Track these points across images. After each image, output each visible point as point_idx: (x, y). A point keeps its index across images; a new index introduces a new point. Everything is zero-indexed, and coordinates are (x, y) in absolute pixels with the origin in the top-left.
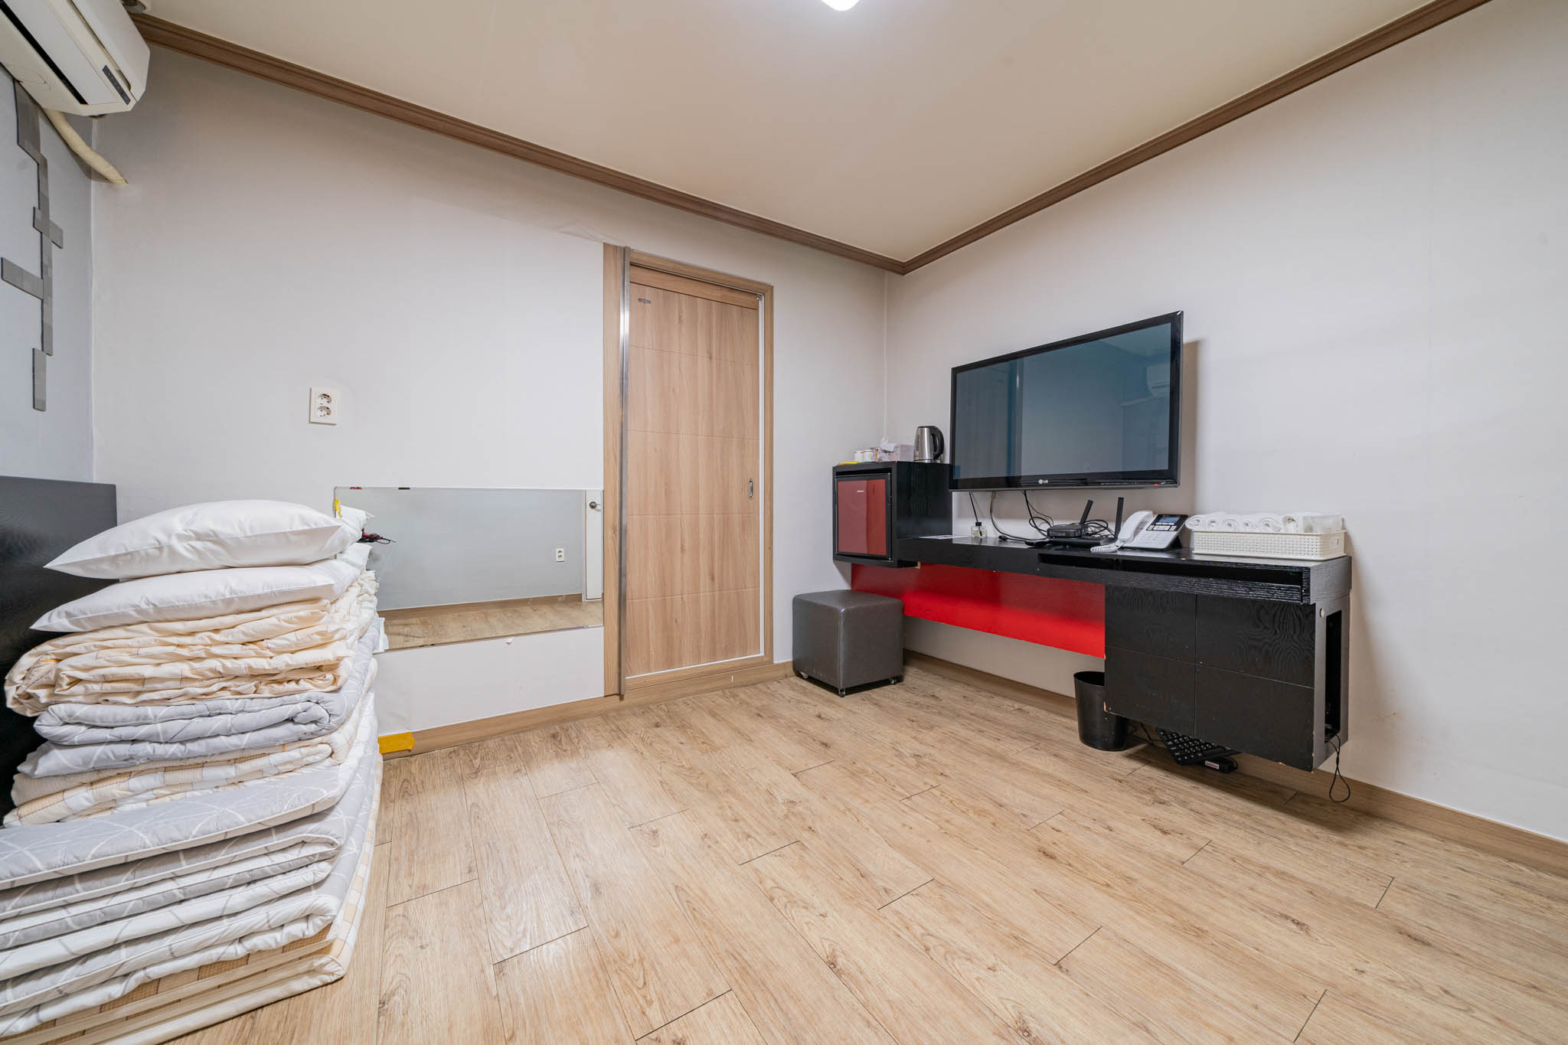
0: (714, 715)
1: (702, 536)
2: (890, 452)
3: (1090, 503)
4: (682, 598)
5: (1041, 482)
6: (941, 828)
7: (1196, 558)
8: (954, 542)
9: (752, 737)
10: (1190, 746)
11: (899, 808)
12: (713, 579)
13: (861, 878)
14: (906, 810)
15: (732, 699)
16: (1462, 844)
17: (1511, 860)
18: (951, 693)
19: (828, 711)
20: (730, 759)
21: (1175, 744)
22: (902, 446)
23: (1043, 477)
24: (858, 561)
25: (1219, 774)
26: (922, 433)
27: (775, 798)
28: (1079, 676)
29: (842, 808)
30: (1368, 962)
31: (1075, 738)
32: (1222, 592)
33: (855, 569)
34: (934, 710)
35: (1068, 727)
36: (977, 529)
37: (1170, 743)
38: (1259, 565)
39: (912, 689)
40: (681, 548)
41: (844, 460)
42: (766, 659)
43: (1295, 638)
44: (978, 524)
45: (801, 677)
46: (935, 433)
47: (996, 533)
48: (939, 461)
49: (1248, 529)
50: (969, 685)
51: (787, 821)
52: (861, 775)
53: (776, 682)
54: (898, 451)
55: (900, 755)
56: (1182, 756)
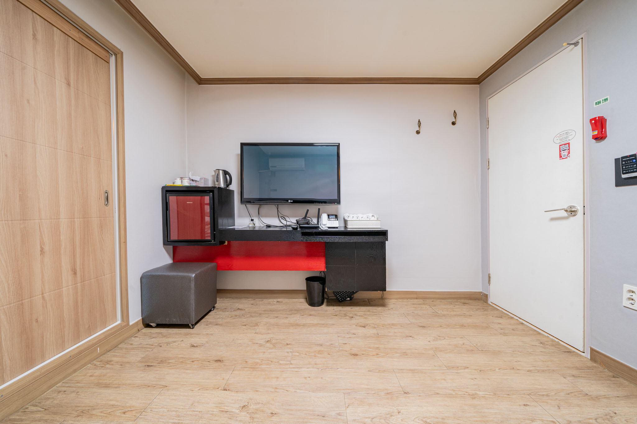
0: (107, 386)
1: (62, 238)
2: (196, 181)
3: (308, 211)
4: (43, 297)
5: (289, 201)
6: (318, 369)
7: (349, 229)
8: (236, 229)
9: (163, 383)
10: (344, 295)
11: (293, 371)
12: (75, 273)
13: (324, 418)
14: (296, 370)
15: (108, 366)
16: (400, 299)
17: (407, 299)
18: (245, 304)
19: (195, 340)
20: (166, 410)
21: (340, 296)
22: (204, 178)
23: (291, 199)
24: (176, 244)
25: (349, 301)
26: (219, 172)
27: (232, 412)
28: (308, 279)
29: (272, 390)
30: (427, 338)
31: (307, 306)
32: (366, 240)
33: (175, 249)
34: (247, 316)
35: (301, 303)
36: (252, 222)
37: (338, 296)
38: (376, 230)
39: (225, 310)
40: (41, 251)
41: (169, 183)
42: (124, 324)
43: (382, 252)
44: (252, 220)
45: (151, 327)
46: (226, 173)
47: (260, 224)
48: (228, 188)
49: (362, 219)
50: (247, 298)
51: (255, 420)
52: (257, 366)
53: (133, 338)
54: (203, 181)
55: (261, 345)
56: (341, 299)
